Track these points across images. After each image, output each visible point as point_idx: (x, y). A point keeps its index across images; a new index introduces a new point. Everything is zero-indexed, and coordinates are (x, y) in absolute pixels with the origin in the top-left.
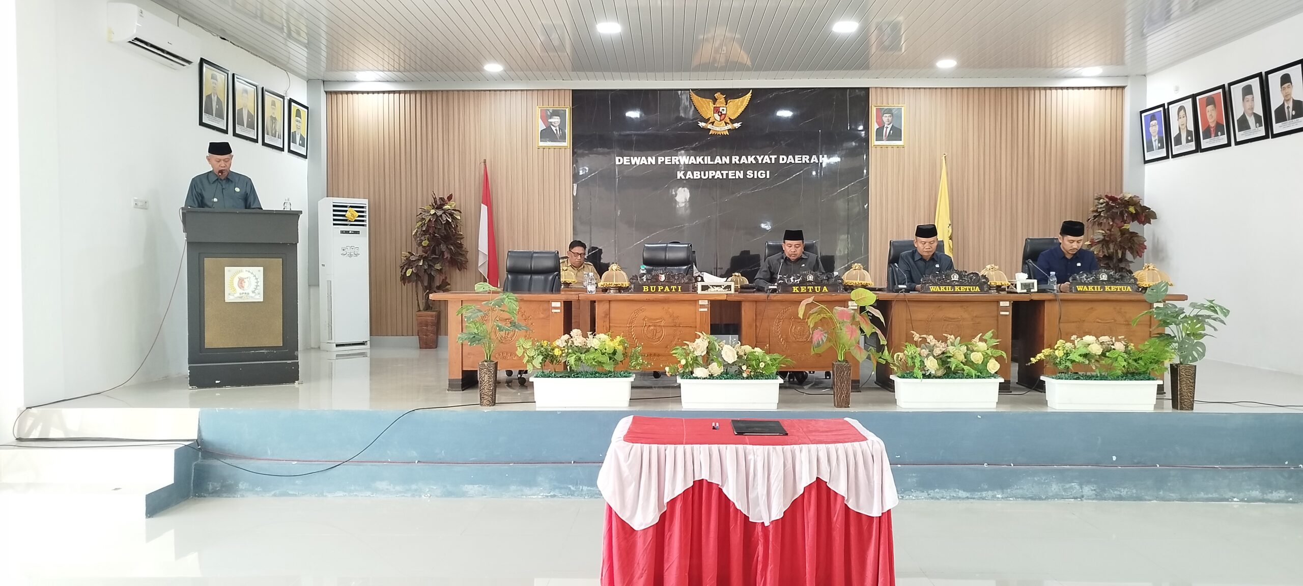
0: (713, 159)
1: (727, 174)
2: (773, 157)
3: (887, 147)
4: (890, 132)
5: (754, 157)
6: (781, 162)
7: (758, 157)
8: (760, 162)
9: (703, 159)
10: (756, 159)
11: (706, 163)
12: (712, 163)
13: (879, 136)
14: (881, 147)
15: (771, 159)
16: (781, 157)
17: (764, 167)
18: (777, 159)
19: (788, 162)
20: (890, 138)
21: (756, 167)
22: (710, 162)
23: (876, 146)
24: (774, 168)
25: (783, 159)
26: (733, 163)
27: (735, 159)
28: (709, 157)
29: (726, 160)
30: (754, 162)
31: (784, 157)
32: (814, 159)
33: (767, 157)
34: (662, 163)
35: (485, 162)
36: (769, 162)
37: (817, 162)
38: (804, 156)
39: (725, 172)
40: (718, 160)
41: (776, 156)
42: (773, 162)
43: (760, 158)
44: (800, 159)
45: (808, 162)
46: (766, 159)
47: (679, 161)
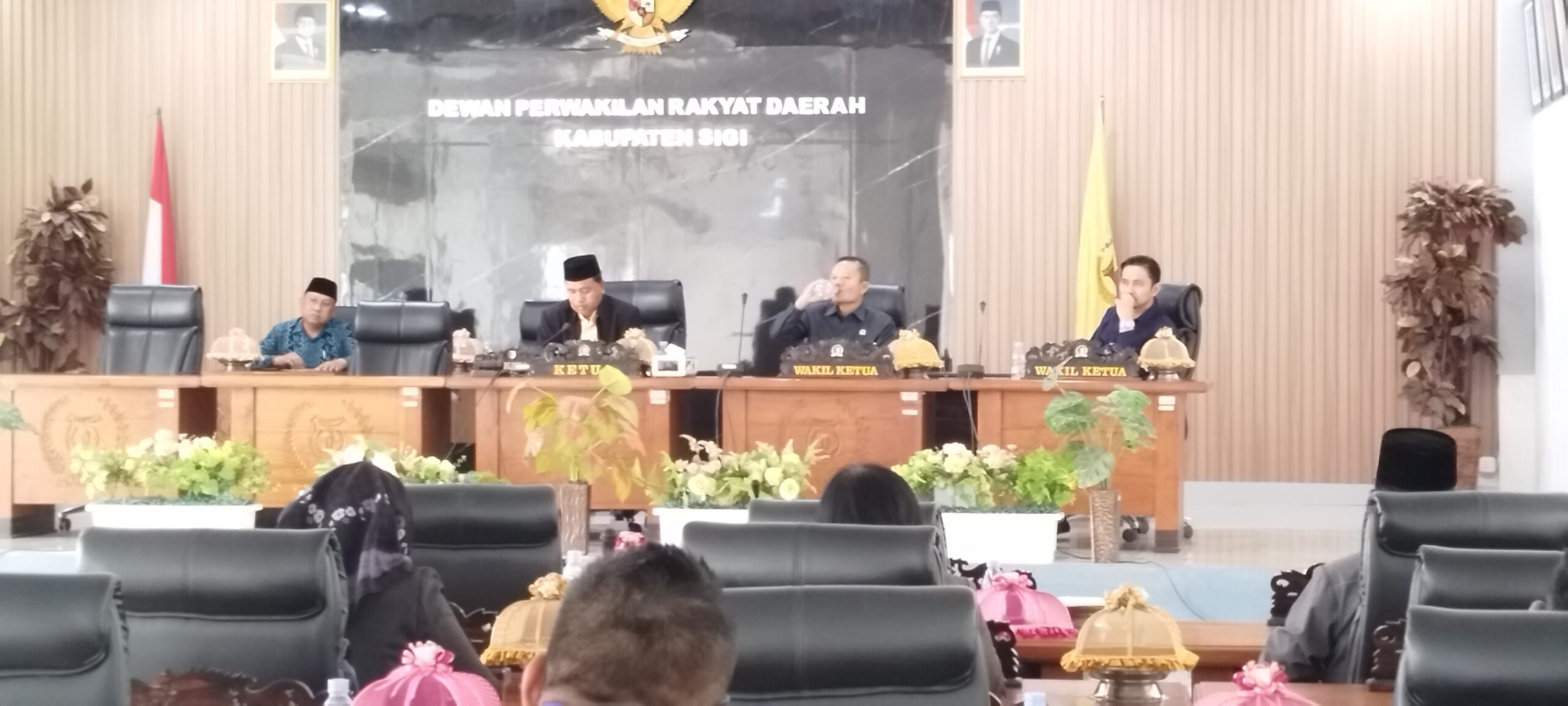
0: (629, 104)
1: (659, 137)
2: (755, 101)
3: (989, 79)
4: (995, 49)
5: (714, 100)
6: (770, 111)
7: (722, 100)
8: (726, 112)
9: (610, 106)
10: (717, 105)
11: (615, 113)
12: (628, 113)
13: (973, 58)
14: (978, 79)
15: (748, 105)
16: (771, 101)
17: (737, 120)
18: (762, 106)
19: (785, 113)
20: (995, 61)
21: (720, 120)
22: (623, 113)
23: (966, 79)
24: (759, 122)
25: (775, 106)
26: (671, 112)
27: (676, 105)
28: (622, 101)
29: (656, 106)
30: (715, 112)
31: (777, 100)
32: (839, 106)
33: (740, 100)
34: (526, 113)
35: (159, 112)
36: (745, 112)
37: (844, 111)
38: (818, 100)
39: (654, 133)
40: (640, 107)
41: (759, 100)
42: (754, 111)
43: (726, 103)
44: (811, 105)
45: (826, 112)
46: (740, 105)
47: (560, 109)
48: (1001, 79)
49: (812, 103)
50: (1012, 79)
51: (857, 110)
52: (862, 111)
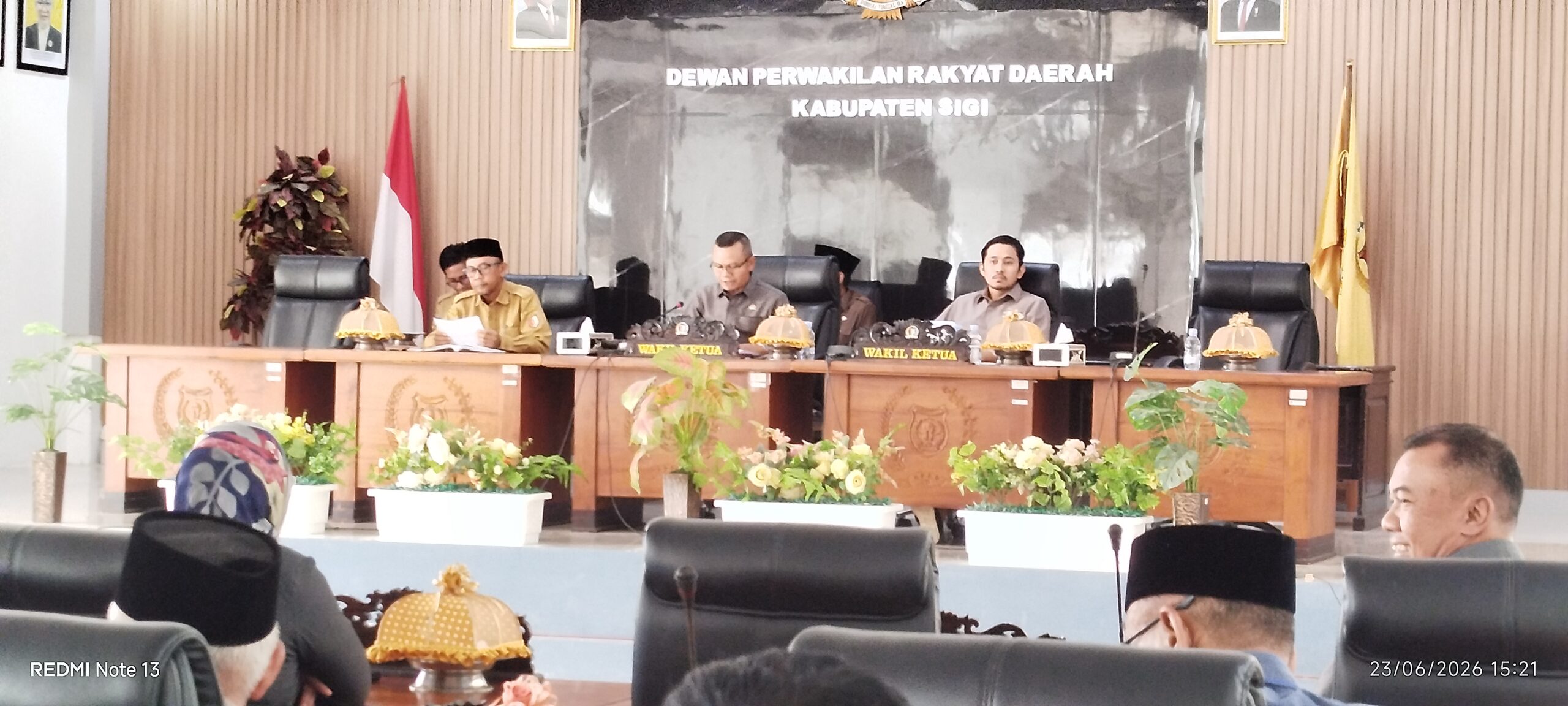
0: (867, 74)
1: (897, 107)
2: (996, 68)
3: (1246, 44)
4: (1253, 10)
5: (954, 67)
6: (1013, 79)
7: (963, 68)
8: (968, 80)
9: (847, 73)
10: (959, 72)
11: (853, 82)
12: (866, 81)
13: (1230, 21)
14: (1233, 44)
15: (990, 73)
16: (1013, 68)
17: (978, 88)
18: (1004, 74)
19: (1028, 81)
20: (1253, 24)
21: (960, 89)
22: (861, 81)
23: (1221, 44)
24: (1002, 89)
25: (1018, 74)
26: (911, 81)
27: (915, 73)
28: (860, 69)
29: (895, 75)
30: (955, 80)
31: (1021, 68)
32: (1085, 73)
33: (982, 68)
34: (763, 82)
35: (403, 80)
36: (987, 80)
37: (1091, 79)
38: (1063, 67)
39: (892, 102)
40: (878, 75)
41: (1002, 67)
42: (996, 79)
43: (967, 71)
44: (1055, 73)
45: (1071, 79)
46: (981, 73)
47: (796, 77)
48: (1258, 43)
49: (1057, 70)
50: (1271, 43)
51: (1104, 77)
52: (1109, 78)
